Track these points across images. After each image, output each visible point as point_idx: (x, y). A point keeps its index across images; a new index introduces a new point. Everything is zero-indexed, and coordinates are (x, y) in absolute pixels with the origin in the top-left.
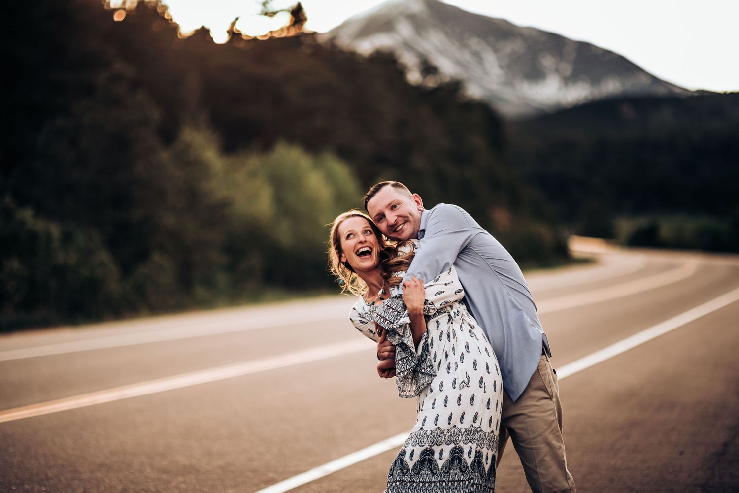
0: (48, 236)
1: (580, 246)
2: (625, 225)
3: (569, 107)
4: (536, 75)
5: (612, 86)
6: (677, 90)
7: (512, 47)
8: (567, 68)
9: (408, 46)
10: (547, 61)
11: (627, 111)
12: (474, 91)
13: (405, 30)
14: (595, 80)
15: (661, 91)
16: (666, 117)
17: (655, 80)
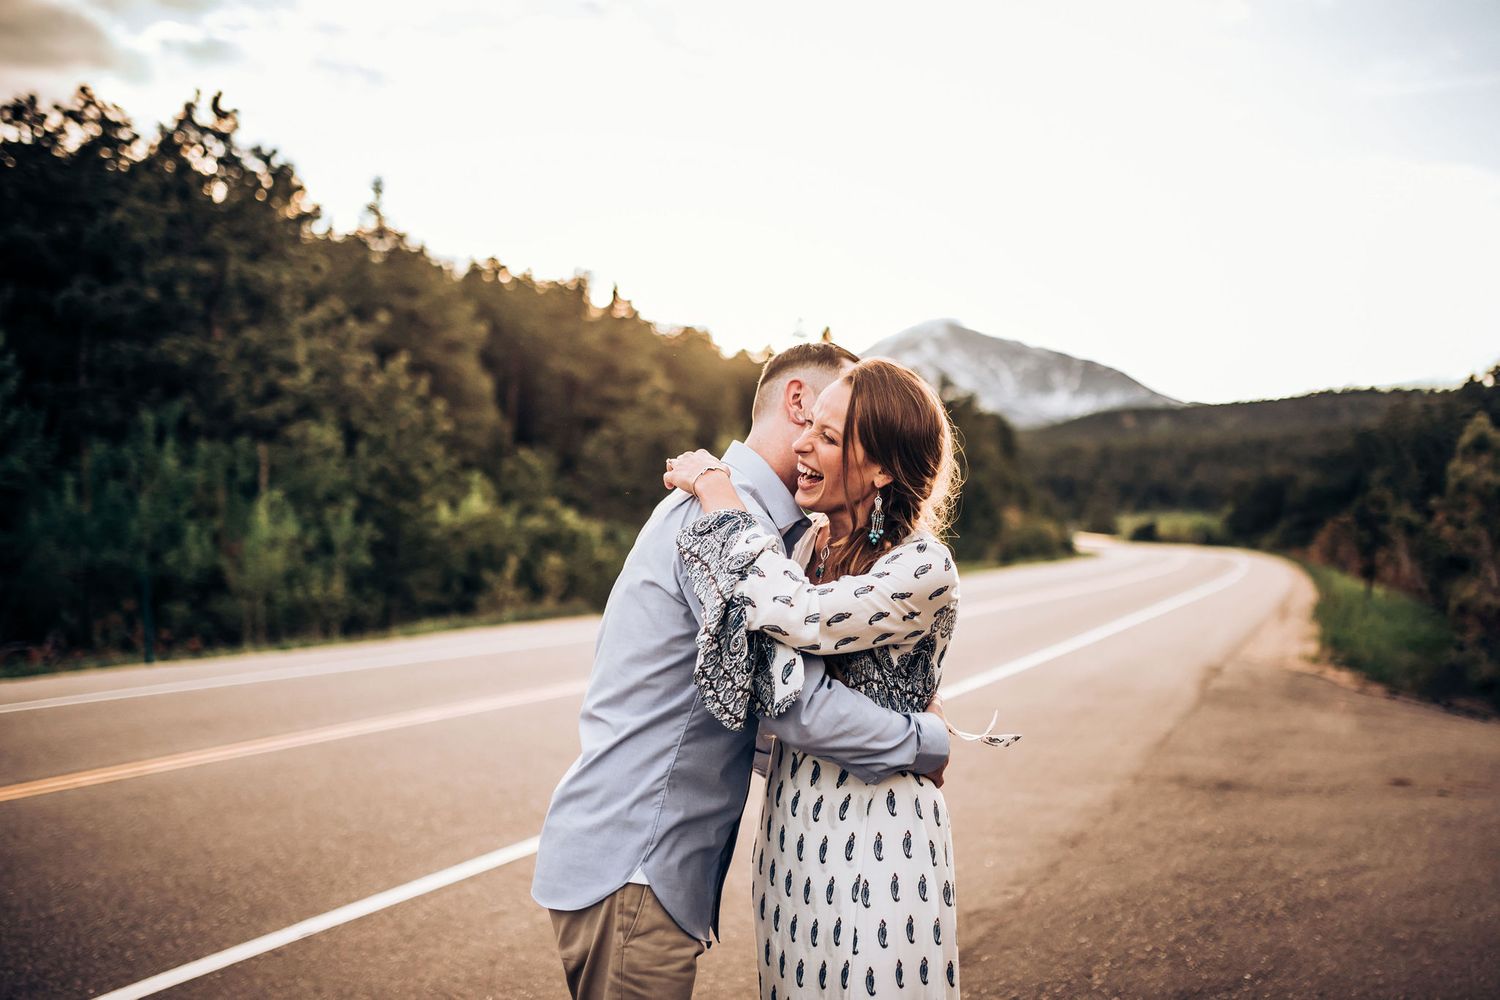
0: (588, 538)
1: (1084, 541)
2: (1129, 522)
3: (1076, 418)
4: (1046, 387)
5: (1114, 400)
6: (1173, 403)
7: (1025, 364)
8: (1076, 383)
9: (931, 364)
10: (1057, 377)
11: (1129, 422)
12: (987, 404)
13: (929, 350)
14: (1100, 392)
15: (1158, 403)
16: (1162, 428)
17: (1153, 394)
